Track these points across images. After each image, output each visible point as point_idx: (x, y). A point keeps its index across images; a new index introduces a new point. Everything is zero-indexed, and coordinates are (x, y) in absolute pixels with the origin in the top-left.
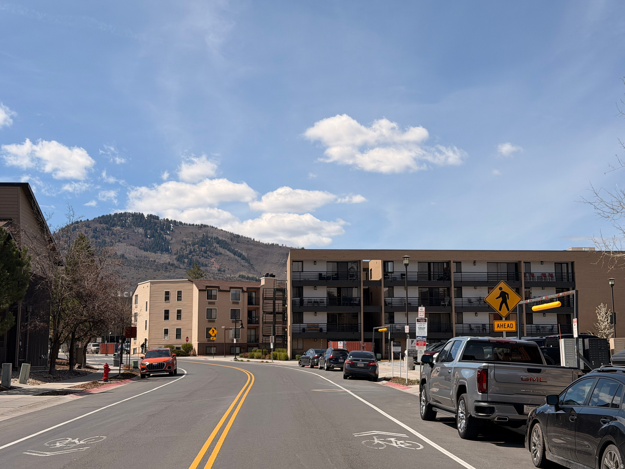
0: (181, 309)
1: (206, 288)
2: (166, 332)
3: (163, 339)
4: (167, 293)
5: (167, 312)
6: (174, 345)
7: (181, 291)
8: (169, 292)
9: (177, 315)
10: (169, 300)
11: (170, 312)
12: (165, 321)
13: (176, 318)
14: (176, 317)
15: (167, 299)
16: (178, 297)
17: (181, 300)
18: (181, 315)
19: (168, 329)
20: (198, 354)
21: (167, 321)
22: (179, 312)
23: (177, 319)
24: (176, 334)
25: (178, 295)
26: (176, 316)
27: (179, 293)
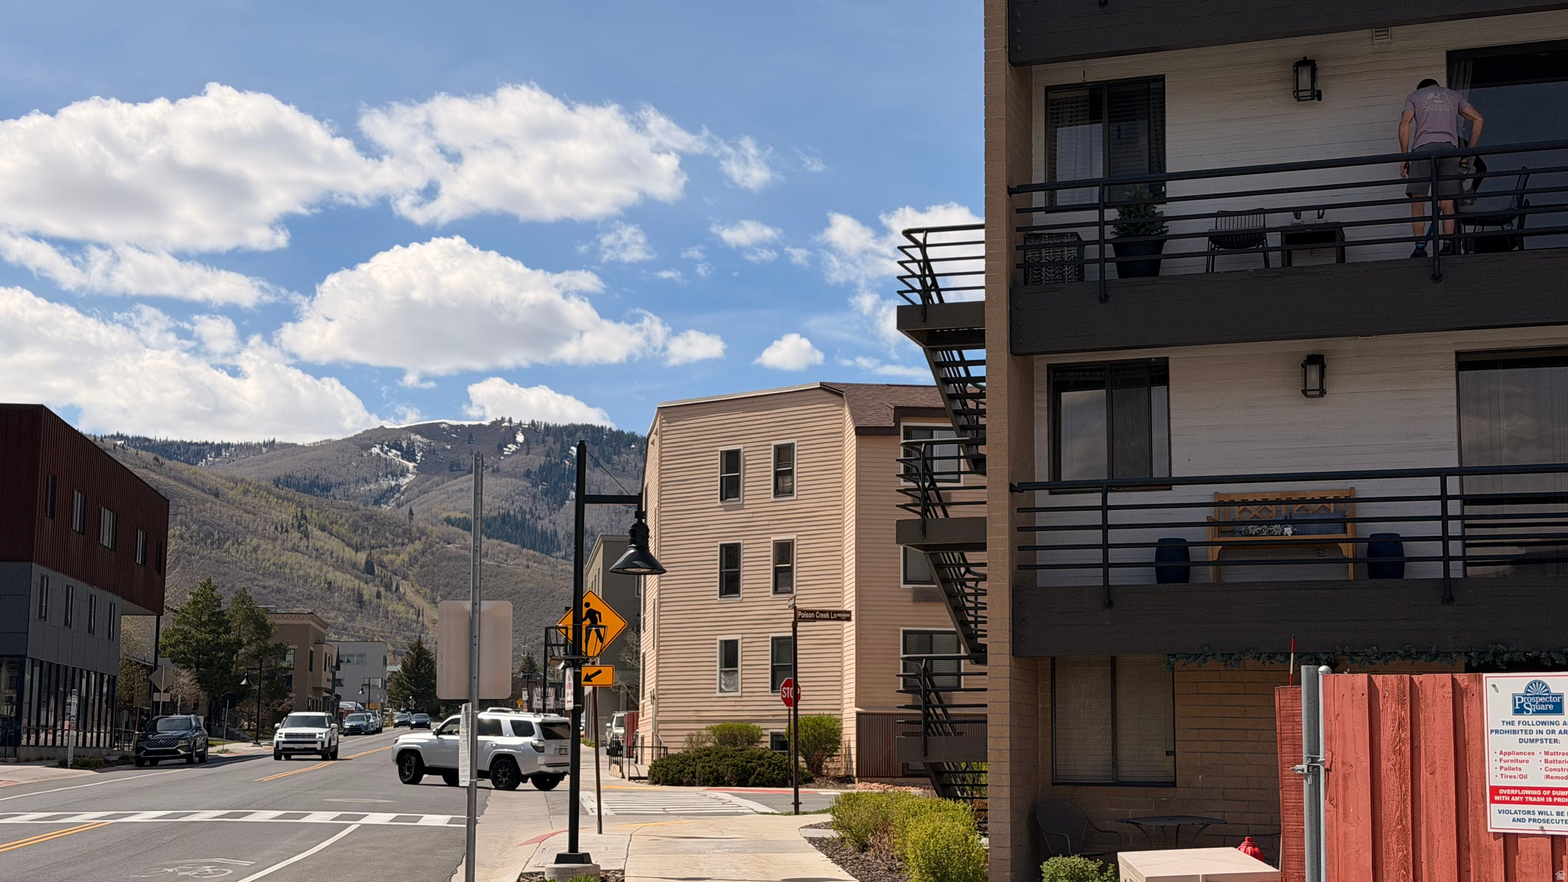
0: (792, 536)
1: (897, 420)
2: (730, 654)
3: (719, 694)
4: (732, 460)
5: (731, 555)
6: (762, 726)
7: (791, 446)
8: (737, 452)
9: (777, 571)
10: (737, 495)
11: (745, 555)
12: (724, 600)
13: (771, 585)
14: (771, 580)
15: (731, 488)
16: (777, 475)
17: (791, 493)
18: (790, 569)
19: (735, 642)
20: (858, 776)
21: (731, 601)
22: (784, 551)
23: (776, 591)
24: (773, 668)
25: (777, 466)
26: (771, 576)
27: (784, 454)
